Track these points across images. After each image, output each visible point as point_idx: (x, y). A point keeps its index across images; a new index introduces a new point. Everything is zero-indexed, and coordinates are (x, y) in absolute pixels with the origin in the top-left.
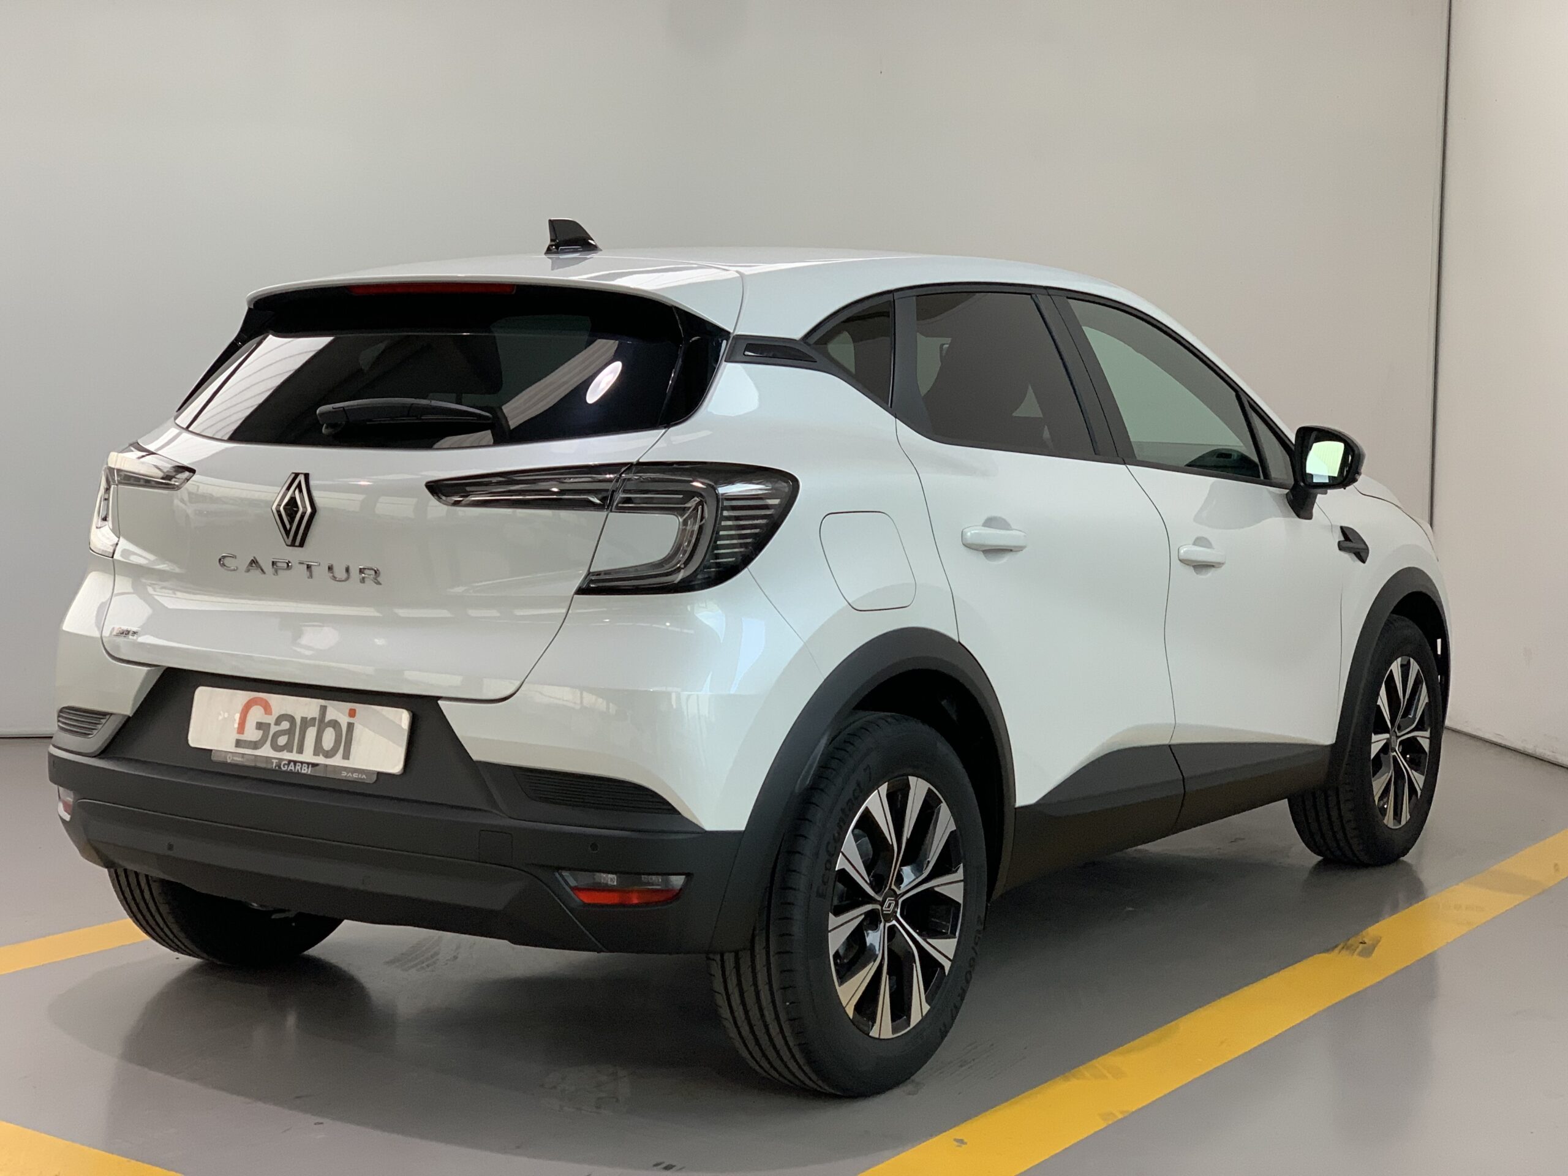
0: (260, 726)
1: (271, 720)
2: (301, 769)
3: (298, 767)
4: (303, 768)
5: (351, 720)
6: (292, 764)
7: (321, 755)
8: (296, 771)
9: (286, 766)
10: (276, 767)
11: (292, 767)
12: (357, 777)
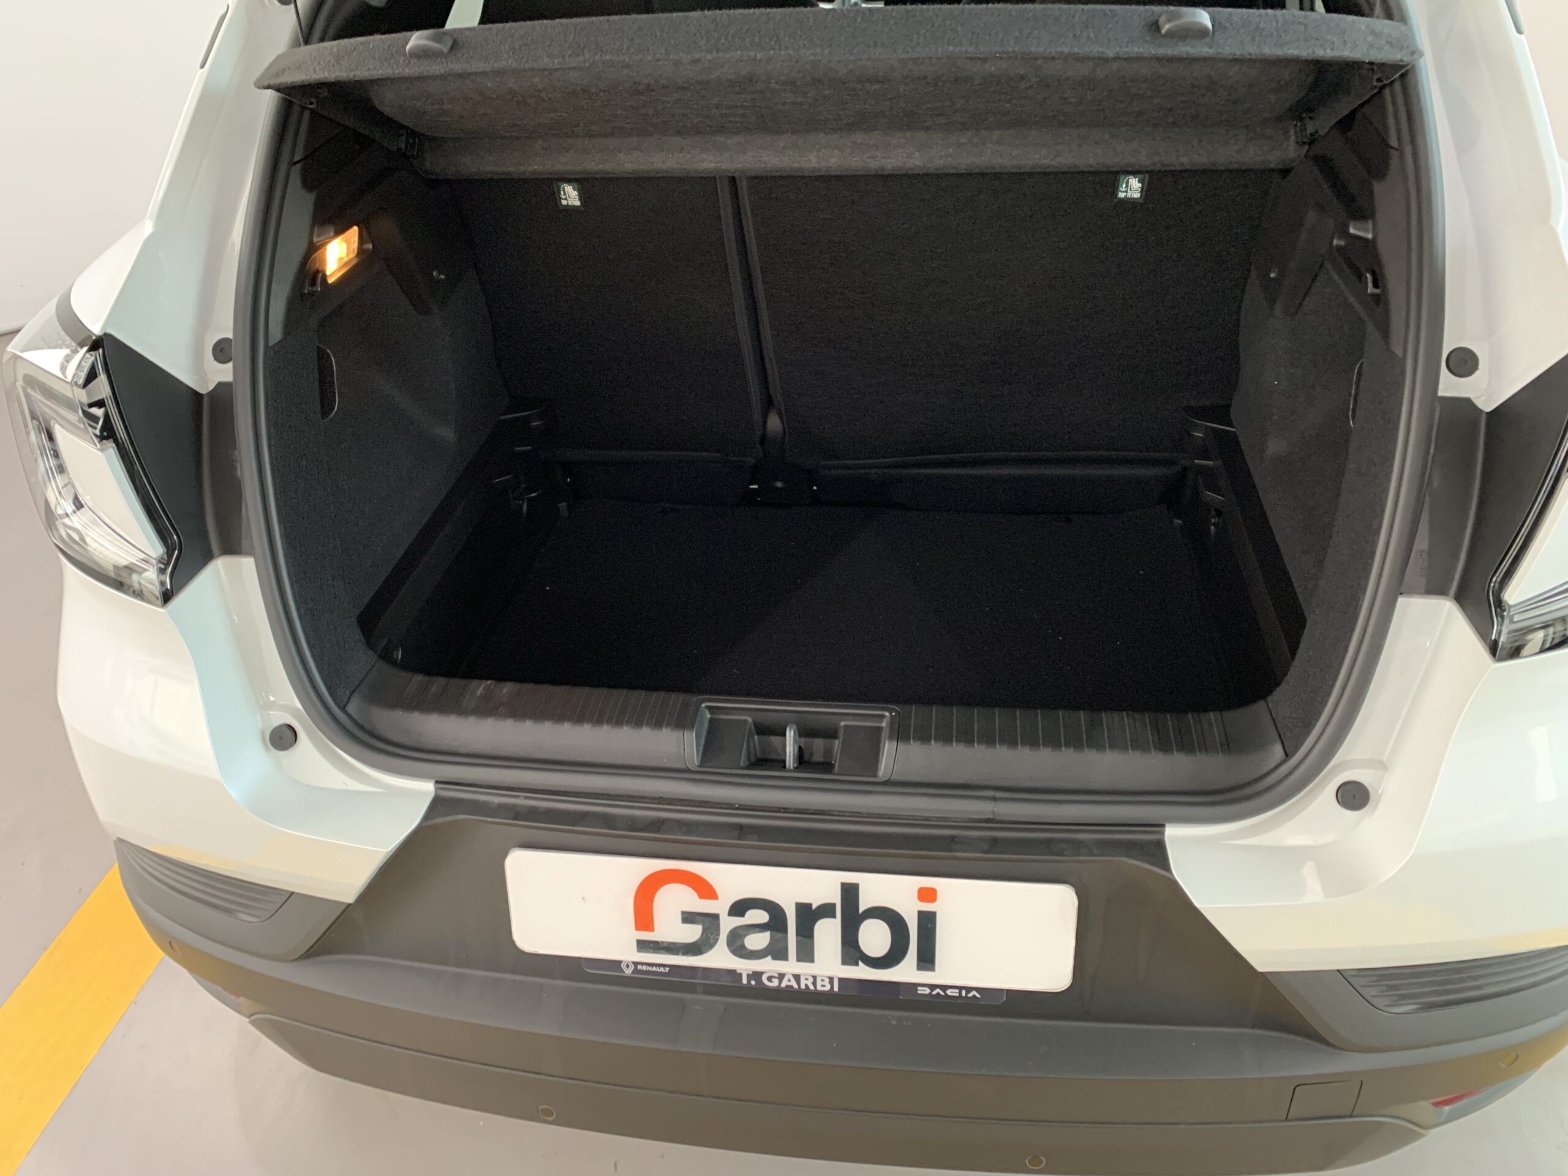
0: (689, 918)
1: (720, 907)
2: (814, 984)
3: (806, 982)
4: (819, 984)
5: (927, 907)
6: (789, 977)
8: (803, 987)
9: (776, 981)
10: (748, 981)
11: (789, 980)
12: (958, 995)
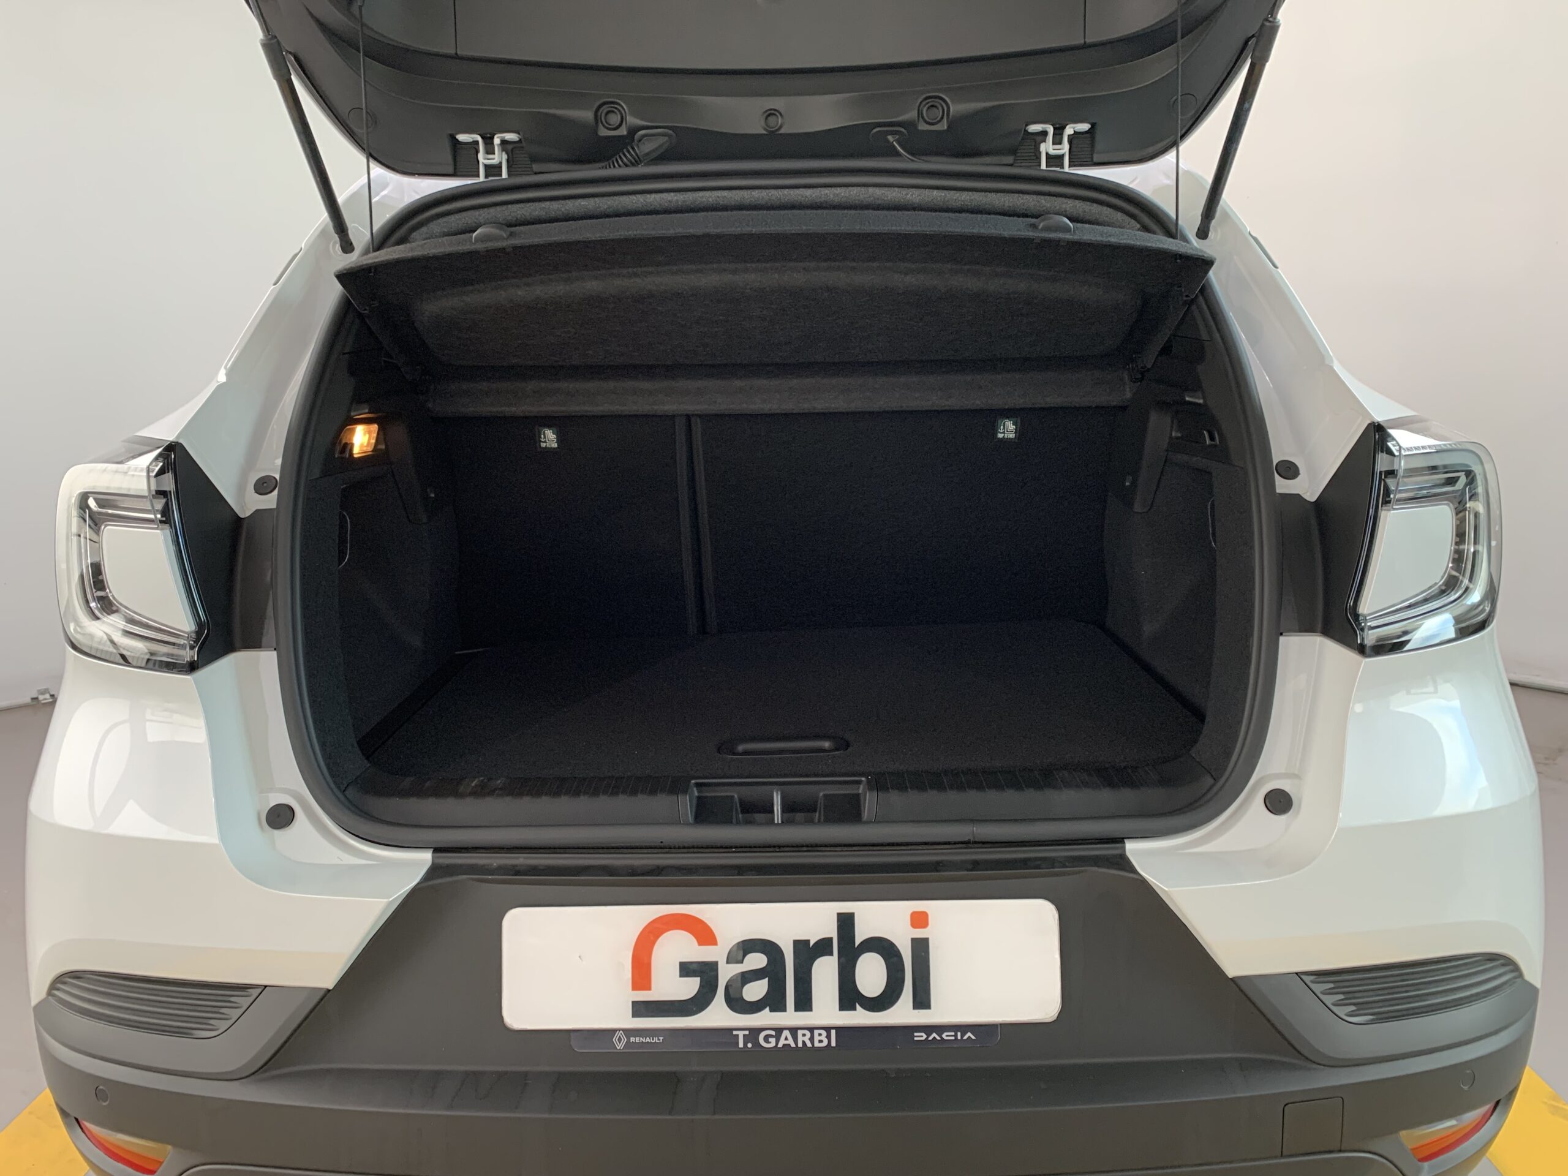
0: (687, 970)
1: (717, 954)
2: (812, 1039)
3: (803, 1038)
4: (817, 1038)
5: (920, 933)
6: (786, 1033)
7: (858, 1006)
8: (800, 1045)
9: (773, 1041)
10: (745, 1044)
11: (786, 1039)
12: (953, 1038)
